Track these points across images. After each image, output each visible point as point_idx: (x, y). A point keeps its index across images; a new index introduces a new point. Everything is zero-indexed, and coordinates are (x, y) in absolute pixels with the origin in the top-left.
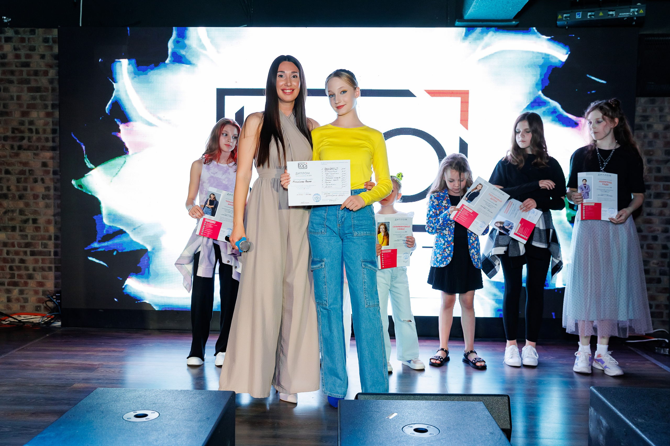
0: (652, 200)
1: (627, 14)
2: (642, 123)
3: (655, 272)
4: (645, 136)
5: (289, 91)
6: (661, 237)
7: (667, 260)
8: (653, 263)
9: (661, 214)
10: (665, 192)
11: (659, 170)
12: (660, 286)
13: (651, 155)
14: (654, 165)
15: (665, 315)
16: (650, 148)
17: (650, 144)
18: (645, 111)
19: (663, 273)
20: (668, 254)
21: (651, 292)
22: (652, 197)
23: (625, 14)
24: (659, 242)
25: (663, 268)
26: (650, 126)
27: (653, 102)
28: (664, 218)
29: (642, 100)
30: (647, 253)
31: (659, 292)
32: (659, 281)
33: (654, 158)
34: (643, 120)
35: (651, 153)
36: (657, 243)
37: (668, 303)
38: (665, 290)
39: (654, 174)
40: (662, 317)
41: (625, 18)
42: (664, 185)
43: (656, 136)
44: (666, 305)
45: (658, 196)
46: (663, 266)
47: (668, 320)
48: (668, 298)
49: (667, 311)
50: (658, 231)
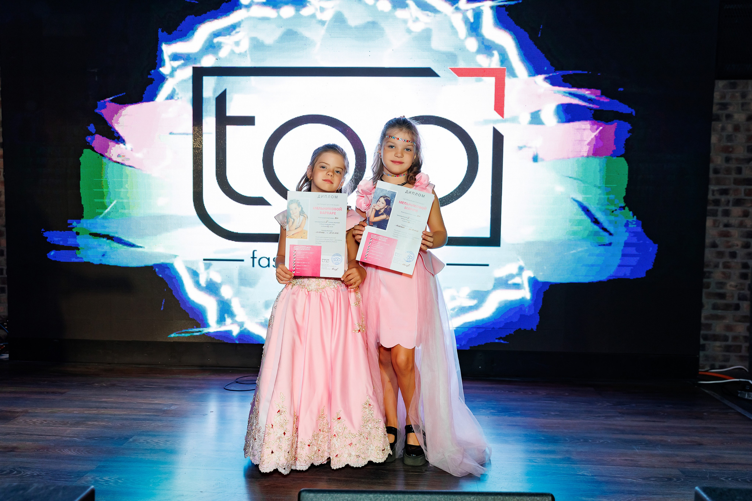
0: (730, 207)
2: (720, 112)
3: (732, 296)
4: (723, 129)
6: (741, 253)
7: (748, 282)
8: (731, 286)
9: (741, 225)
10: (747, 198)
11: (739, 171)
12: (739, 313)
13: (731, 152)
14: (733, 165)
15: (744, 349)
16: (729, 144)
17: (729, 138)
18: (723, 97)
19: (742, 298)
20: (750, 275)
21: (727, 321)
22: (731, 203)
24: (739, 260)
26: (729, 117)
27: (733, 86)
28: (745, 230)
29: (720, 84)
30: (724, 273)
31: (737, 321)
32: (737, 307)
33: (733, 156)
34: (720, 109)
35: (731, 150)
36: (735, 260)
37: (747, 334)
38: (744, 319)
39: (734, 175)
40: (740, 352)
42: (745, 190)
43: (737, 128)
44: (745, 337)
45: (738, 202)
46: (743, 289)
47: (747, 354)
48: (749, 329)
49: (747, 344)
50: (737, 245)
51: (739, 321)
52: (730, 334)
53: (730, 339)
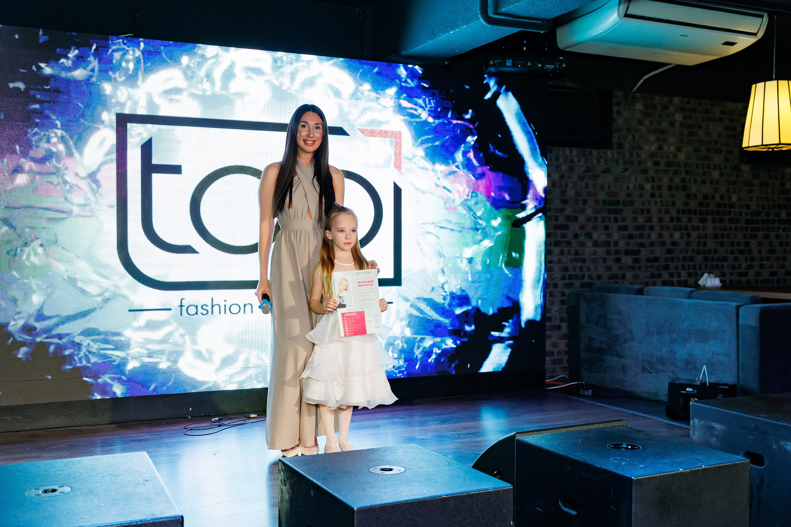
1: (552, 66)
3: (556, 319)
5: (311, 142)
6: (560, 283)
7: (565, 307)
8: (555, 310)
9: (560, 261)
10: (563, 240)
12: (561, 333)
15: (564, 361)
19: (562, 320)
20: (566, 301)
23: (550, 66)
24: (559, 289)
25: (561, 315)
28: (562, 265)
30: (550, 301)
31: (559, 339)
32: (559, 328)
35: (551, 202)
36: (557, 290)
37: (567, 349)
38: (564, 337)
40: (563, 364)
41: (549, 69)
42: (561, 233)
44: (565, 351)
46: (562, 313)
47: (567, 365)
48: (568, 345)
49: (566, 357)
50: (558, 278)
51: (562, 339)
52: (555, 350)
53: (556, 353)
